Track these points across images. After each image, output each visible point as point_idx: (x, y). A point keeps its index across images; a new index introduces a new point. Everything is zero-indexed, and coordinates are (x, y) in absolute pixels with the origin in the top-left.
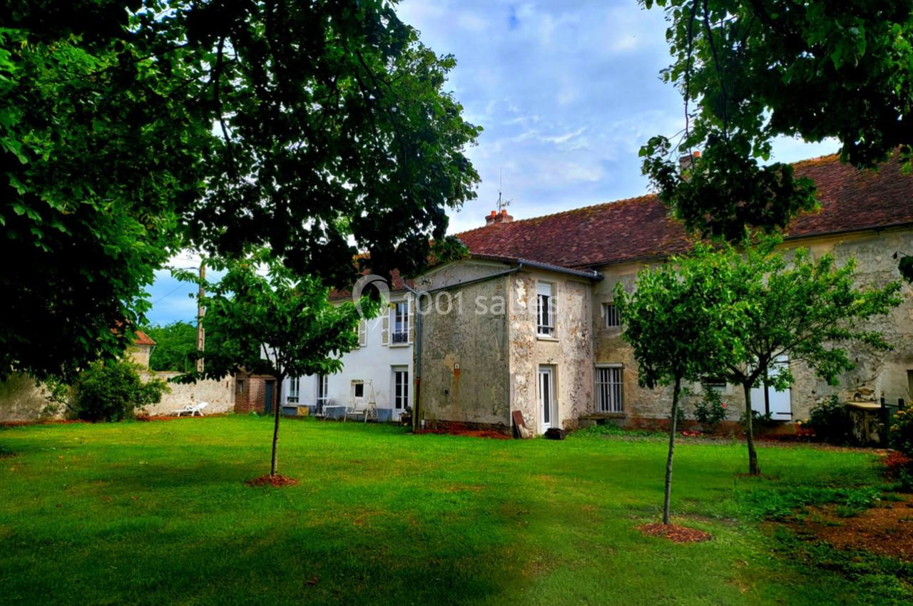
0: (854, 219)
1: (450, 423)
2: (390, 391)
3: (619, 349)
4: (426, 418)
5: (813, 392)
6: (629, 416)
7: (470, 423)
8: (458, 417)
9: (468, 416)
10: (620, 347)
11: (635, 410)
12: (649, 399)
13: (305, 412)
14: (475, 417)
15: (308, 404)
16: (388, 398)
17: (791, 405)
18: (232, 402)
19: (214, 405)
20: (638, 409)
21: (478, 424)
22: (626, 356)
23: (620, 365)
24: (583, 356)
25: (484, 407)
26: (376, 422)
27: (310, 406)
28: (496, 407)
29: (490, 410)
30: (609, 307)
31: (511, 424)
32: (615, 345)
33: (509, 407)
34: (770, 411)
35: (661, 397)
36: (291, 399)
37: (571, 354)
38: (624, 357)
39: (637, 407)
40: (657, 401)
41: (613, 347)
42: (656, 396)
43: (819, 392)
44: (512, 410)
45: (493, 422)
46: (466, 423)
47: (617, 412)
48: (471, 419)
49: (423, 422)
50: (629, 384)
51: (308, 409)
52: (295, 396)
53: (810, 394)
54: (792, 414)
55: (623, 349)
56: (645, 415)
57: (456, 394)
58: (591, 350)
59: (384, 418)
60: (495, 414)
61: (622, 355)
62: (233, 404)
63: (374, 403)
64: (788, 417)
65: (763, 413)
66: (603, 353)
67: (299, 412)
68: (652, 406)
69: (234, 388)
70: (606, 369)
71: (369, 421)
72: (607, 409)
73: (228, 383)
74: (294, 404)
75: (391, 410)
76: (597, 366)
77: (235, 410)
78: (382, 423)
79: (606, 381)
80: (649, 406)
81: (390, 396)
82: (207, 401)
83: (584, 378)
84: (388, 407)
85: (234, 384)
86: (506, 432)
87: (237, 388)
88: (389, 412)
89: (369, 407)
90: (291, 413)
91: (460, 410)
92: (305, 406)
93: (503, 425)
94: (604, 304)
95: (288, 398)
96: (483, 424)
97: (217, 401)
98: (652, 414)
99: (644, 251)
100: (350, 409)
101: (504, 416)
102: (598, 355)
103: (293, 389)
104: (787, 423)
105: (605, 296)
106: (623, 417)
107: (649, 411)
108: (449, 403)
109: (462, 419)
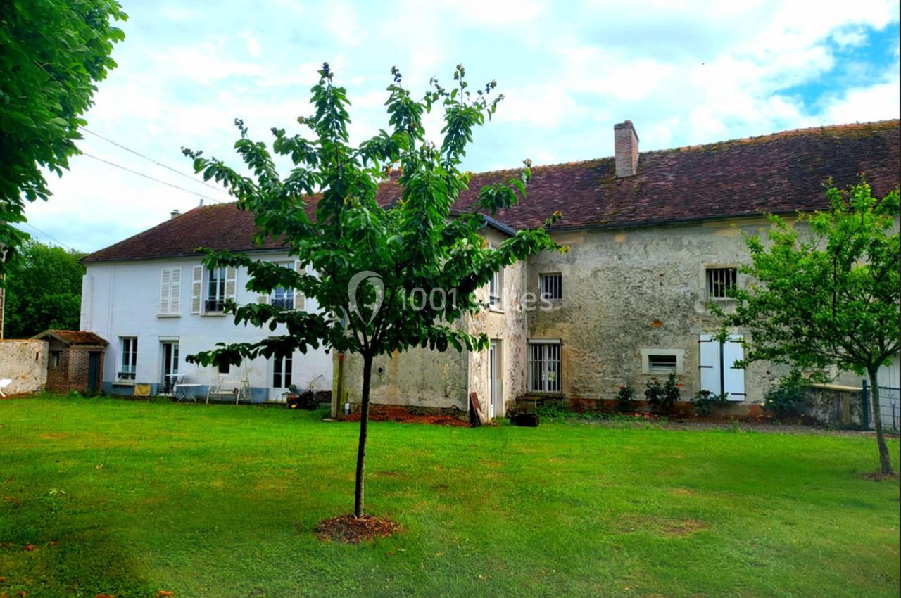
0: (816, 199)
1: (384, 407)
2: (268, 367)
3: (557, 324)
4: (351, 400)
5: (768, 373)
6: (567, 396)
7: (412, 406)
8: (396, 400)
9: (410, 399)
10: (558, 322)
11: (574, 390)
12: (591, 378)
13: (146, 392)
14: (420, 399)
15: (149, 381)
16: (265, 376)
17: (745, 385)
18: (41, 379)
19: (19, 383)
20: (578, 390)
21: (423, 408)
22: (566, 331)
23: (558, 341)
24: (519, 330)
25: (432, 388)
26: (248, 403)
27: (152, 384)
28: (449, 389)
29: (441, 392)
30: (547, 277)
31: (469, 409)
32: (553, 320)
33: (466, 388)
34: (725, 391)
35: (604, 376)
36: (124, 376)
37: (512, 328)
38: (563, 332)
39: (577, 387)
40: (599, 380)
41: (549, 322)
42: (598, 375)
43: (774, 373)
44: (469, 392)
45: (445, 406)
46: (406, 407)
47: (552, 391)
48: (414, 402)
49: (347, 406)
50: (568, 362)
51: (149, 388)
52: (130, 371)
53: (765, 375)
54: (745, 394)
55: (562, 324)
56: (585, 395)
57: (394, 372)
58: (526, 324)
59: (260, 398)
60: (447, 396)
61: (561, 330)
62: (45, 382)
63: (247, 381)
64: (741, 398)
65: (718, 393)
66: (539, 328)
67: (137, 392)
68: (593, 385)
69: (46, 361)
70: (541, 345)
71: (240, 403)
72: (541, 389)
73: (37, 354)
74: (129, 382)
75: (268, 390)
76: (531, 341)
77: (46, 389)
78: (257, 404)
79: (540, 358)
80: (590, 386)
81: (268, 373)
82: (9, 378)
83: (520, 355)
84: (264, 386)
85: (46, 356)
86: (462, 418)
87: (50, 363)
88: (265, 391)
89: (240, 386)
90: (123, 392)
91: (399, 392)
92: (146, 384)
93: (458, 409)
94: (540, 275)
95: (120, 374)
96: (430, 408)
97: (23, 378)
98: (593, 394)
99: (589, 220)
100: (213, 388)
101: (460, 399)
102: (532, 330)
103: (126, 362)
104: (740, 404)
105: (544, 266)
106: (561, 397)
107: (589, 391)
108: (384, 383)
109: (402, 402)
